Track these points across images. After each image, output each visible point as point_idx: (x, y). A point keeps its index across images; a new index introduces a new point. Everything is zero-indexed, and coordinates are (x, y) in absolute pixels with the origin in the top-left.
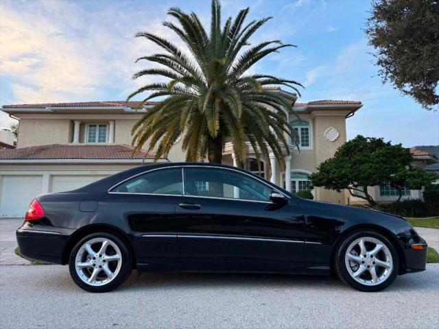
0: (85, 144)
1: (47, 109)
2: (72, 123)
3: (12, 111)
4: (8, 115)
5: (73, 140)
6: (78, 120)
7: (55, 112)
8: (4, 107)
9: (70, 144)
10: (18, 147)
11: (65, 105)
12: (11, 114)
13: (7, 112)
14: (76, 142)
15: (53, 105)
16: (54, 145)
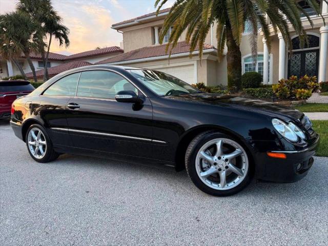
0: (163, 44)
1: (136, 22)
2: (153, 29)
3: (119, 27)
4: (116, 30)
5: (155, 43)
6: (156, 26)
7: (140, 23)
8: (113, 26)
9: (153, 46)
10: (125, 52)
11: (146, 16)
12: (118, 29)
13: (115, 29)
14: (157, 43)
15: (138, 18)
16: (143, 48)
